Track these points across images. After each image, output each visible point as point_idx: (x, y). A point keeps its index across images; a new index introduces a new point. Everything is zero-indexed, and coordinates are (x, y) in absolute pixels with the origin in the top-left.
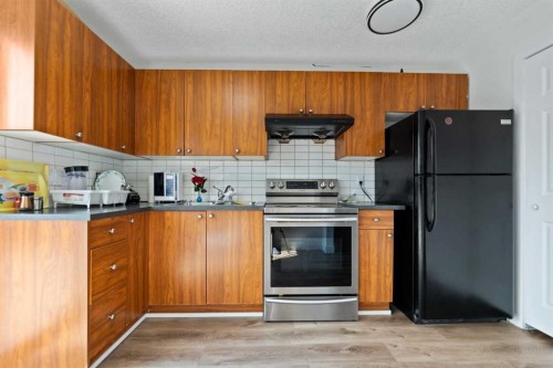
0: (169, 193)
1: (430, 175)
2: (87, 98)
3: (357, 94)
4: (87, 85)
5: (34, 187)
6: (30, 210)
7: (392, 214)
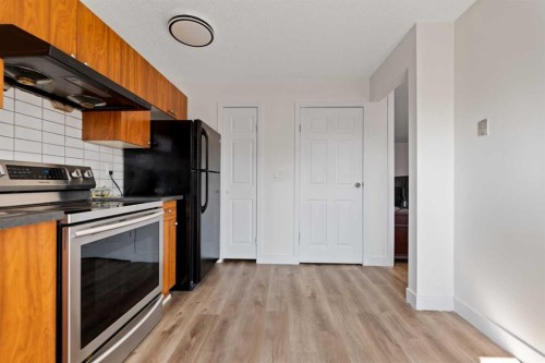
1: (203, 171)
3: (131, 72)
7: (174, 204)
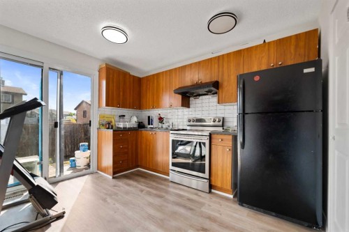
0: (152, 124)
2: (121, 94)
4: (121, 90)
5: (111, 122)
6: (108, 128)
7: (230, 137)
